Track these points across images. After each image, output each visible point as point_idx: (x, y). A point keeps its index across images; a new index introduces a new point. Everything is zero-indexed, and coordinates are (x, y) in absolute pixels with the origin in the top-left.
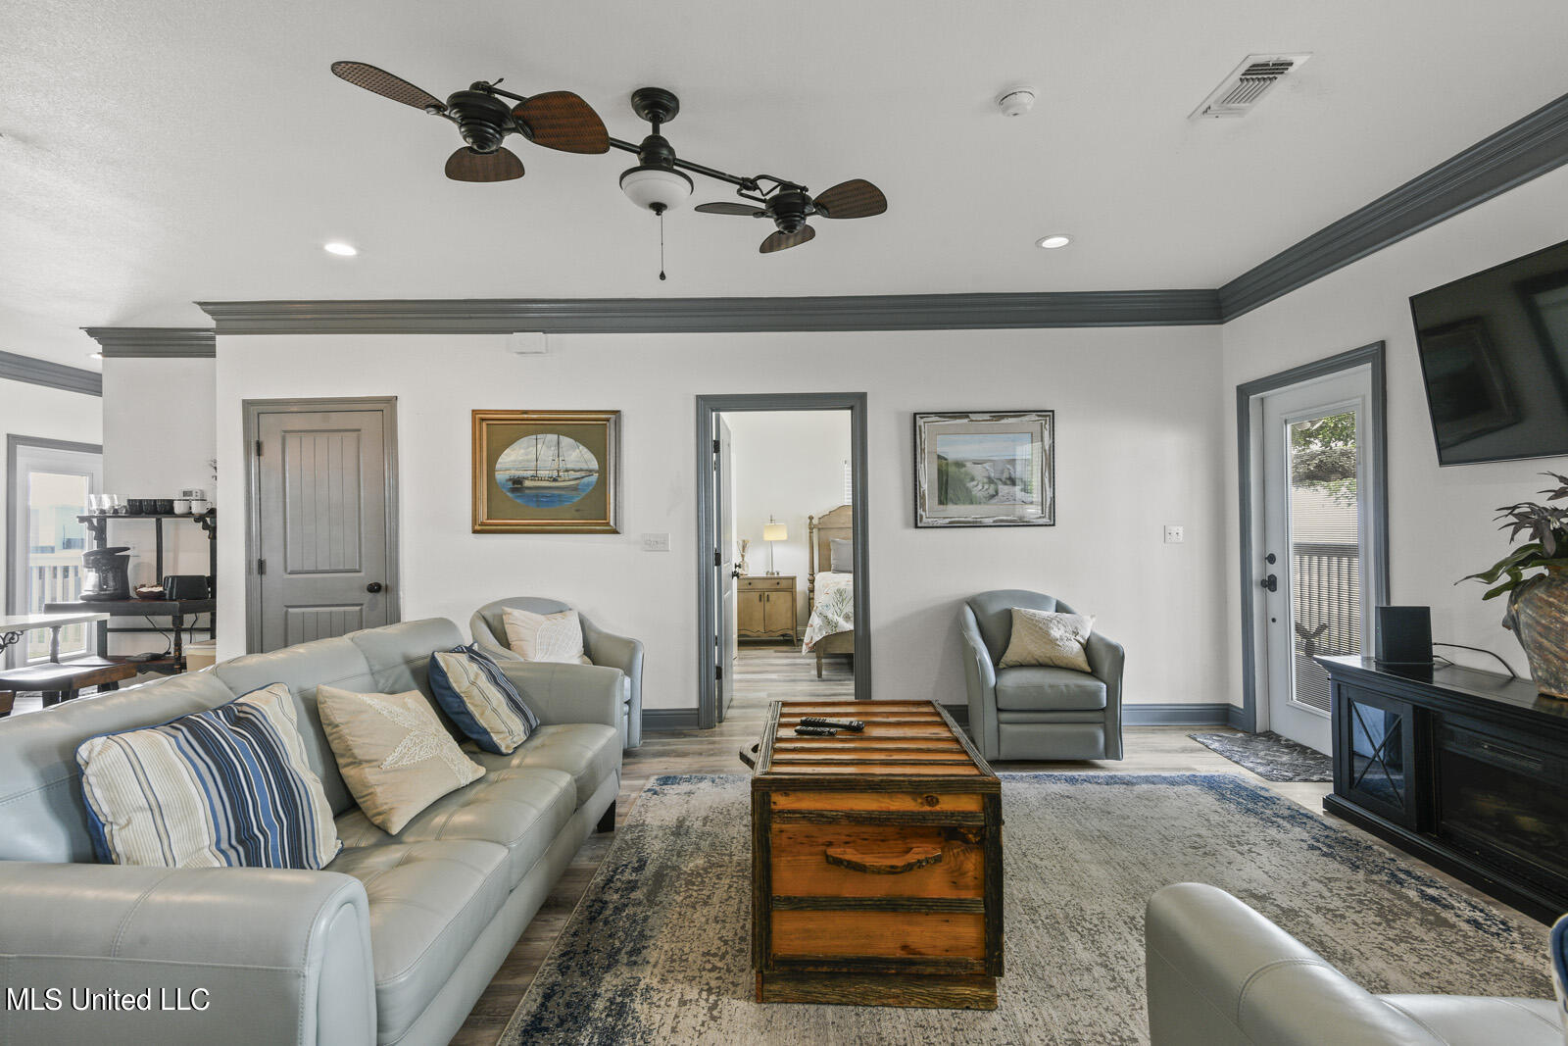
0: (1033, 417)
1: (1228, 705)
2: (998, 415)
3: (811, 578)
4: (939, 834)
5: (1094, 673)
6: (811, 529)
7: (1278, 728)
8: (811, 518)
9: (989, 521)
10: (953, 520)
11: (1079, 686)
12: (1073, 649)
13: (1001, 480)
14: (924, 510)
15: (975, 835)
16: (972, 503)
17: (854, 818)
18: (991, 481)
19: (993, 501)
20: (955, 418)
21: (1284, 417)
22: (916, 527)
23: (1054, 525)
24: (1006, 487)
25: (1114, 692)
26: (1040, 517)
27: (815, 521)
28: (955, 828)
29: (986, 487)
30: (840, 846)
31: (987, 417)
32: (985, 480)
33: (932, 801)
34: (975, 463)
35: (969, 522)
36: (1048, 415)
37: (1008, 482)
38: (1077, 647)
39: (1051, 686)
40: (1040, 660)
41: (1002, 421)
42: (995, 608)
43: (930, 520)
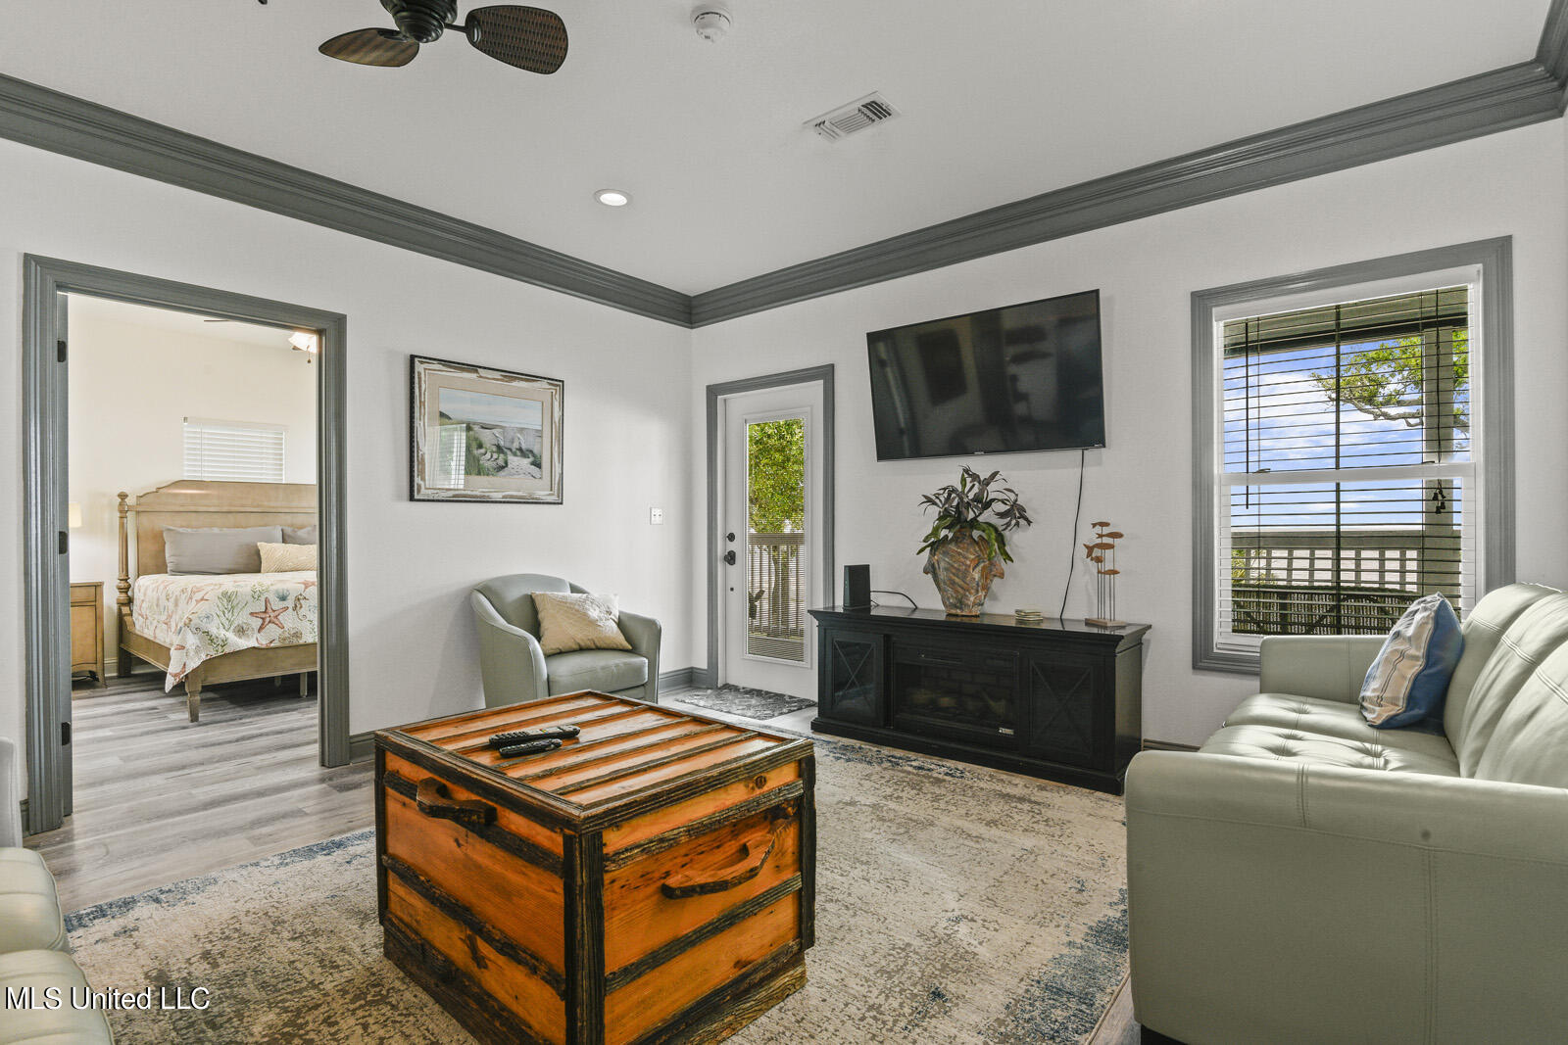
0: (544, 384)
1: (692, 668)
2: (511, 375)
3: (123, 584)
4: (766, 818)
5: (634, 650)
6: (123, 513)
7: (732, 682)
8: (123, 496)
9: (498, 496)
10: (457, 492)
11: (625, 664)
12: (611, 631)
13: (510, 450)
14: (423, 479)
15: (793, 807)
16: (479, 474)
17: (696, 831)
18: (500, 449)
19: (502, 473)
20: (463, 370)
21: (745, 417)
22: (412, 498)
23: (561, 503)
24: (516, 458)
25: (653, 666)
26: (549, 495)
27: (131, 501)
28: (778, 805)
29: (495, 456)
30: (677, 873)
31: (497, 375)
32: (494, 449)
33: (761, 782)
34: (483, 428)
35: (476, 496)
36: (558, 384)
37: (518, 453)
38: (615, 626)
39: (603, 668)
40: (582, 644)
41: (515, 384)
42: (514, 594)
43: (430, 492)
